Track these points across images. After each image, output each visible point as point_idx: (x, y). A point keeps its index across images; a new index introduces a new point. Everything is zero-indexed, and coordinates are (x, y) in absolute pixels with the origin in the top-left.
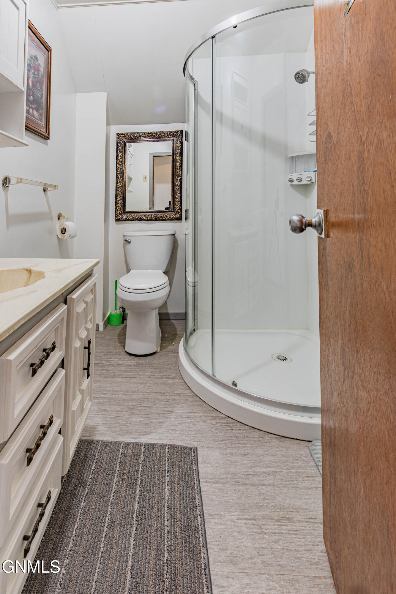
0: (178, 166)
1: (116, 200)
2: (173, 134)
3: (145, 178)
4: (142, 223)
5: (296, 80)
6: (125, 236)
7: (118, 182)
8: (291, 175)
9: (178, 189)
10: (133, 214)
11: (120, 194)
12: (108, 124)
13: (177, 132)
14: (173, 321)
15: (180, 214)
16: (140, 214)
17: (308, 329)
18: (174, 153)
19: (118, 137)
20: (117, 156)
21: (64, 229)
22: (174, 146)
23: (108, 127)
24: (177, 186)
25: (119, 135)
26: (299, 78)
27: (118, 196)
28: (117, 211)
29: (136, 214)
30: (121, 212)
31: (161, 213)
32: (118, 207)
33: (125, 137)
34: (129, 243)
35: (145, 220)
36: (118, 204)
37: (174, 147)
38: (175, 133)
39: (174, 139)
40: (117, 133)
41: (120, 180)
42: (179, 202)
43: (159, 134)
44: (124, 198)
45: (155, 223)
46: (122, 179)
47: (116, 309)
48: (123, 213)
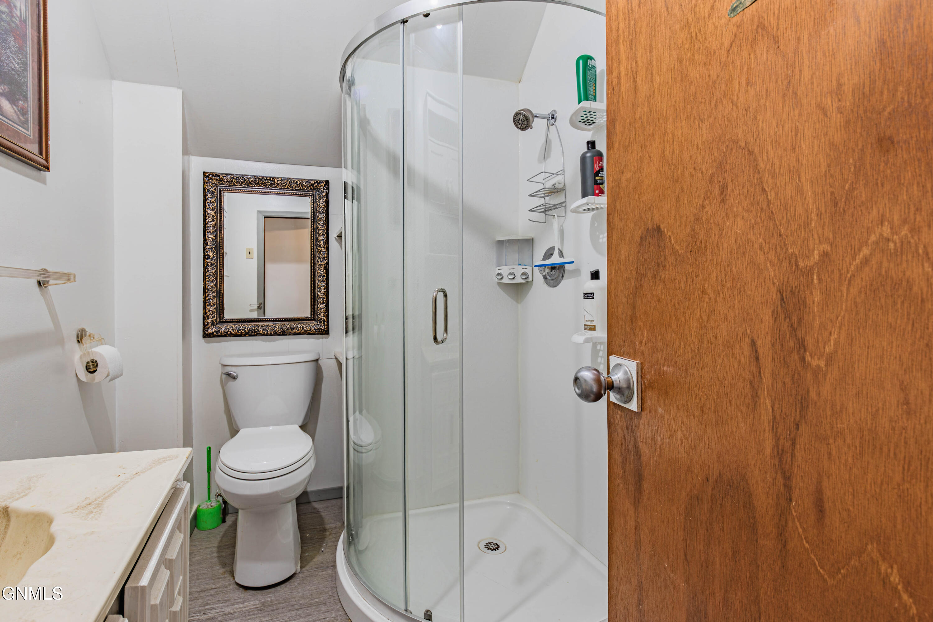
0: (322, 242)
1: (205, 298)
2: (313, 185)
3: (250, 253)
4: (256, 340)
5: (515, 124)
6: (224, 366)
7: (207, 265)
8: (499, 268)
9: (323, 281)
10: (240, 324)
11: (212, 287)
12: (186, 152)
13: (320, 183)
14: (316, 505)
15: (325, 323)
16: (253, 324)
17: (518, 492)
18: (314, 218)
19: (206, 179)
20: (205, 216)
21: (92, 362)
22: (314, 206)
23: (186, 157)
24: (320, 276)
25: (207, 176)
26: (520, 122)
27: (208, 290)
28: (208, 319)
29: (244, 324)
30: (216, 320)
31: (292, 323)
32: (209, 311)
33: (221, 180)
34: (234, 378)
35: (264, 335)
36: (208, 305)
37: (314, 208)
38: (316, 184)
39: (313, 195)
40: (204, 173)
41: (213, 262)
42: (323, 303)
43: (287, 183)
44: (220, 295)
45: (282, 339)
46: (216, 259)
47: (209, 499)
48: (220, 322)
